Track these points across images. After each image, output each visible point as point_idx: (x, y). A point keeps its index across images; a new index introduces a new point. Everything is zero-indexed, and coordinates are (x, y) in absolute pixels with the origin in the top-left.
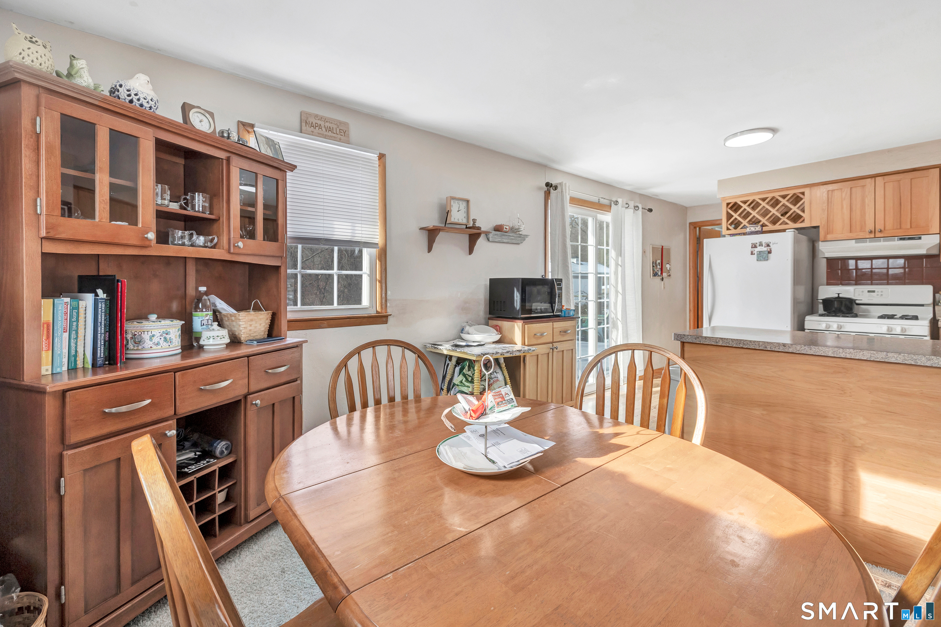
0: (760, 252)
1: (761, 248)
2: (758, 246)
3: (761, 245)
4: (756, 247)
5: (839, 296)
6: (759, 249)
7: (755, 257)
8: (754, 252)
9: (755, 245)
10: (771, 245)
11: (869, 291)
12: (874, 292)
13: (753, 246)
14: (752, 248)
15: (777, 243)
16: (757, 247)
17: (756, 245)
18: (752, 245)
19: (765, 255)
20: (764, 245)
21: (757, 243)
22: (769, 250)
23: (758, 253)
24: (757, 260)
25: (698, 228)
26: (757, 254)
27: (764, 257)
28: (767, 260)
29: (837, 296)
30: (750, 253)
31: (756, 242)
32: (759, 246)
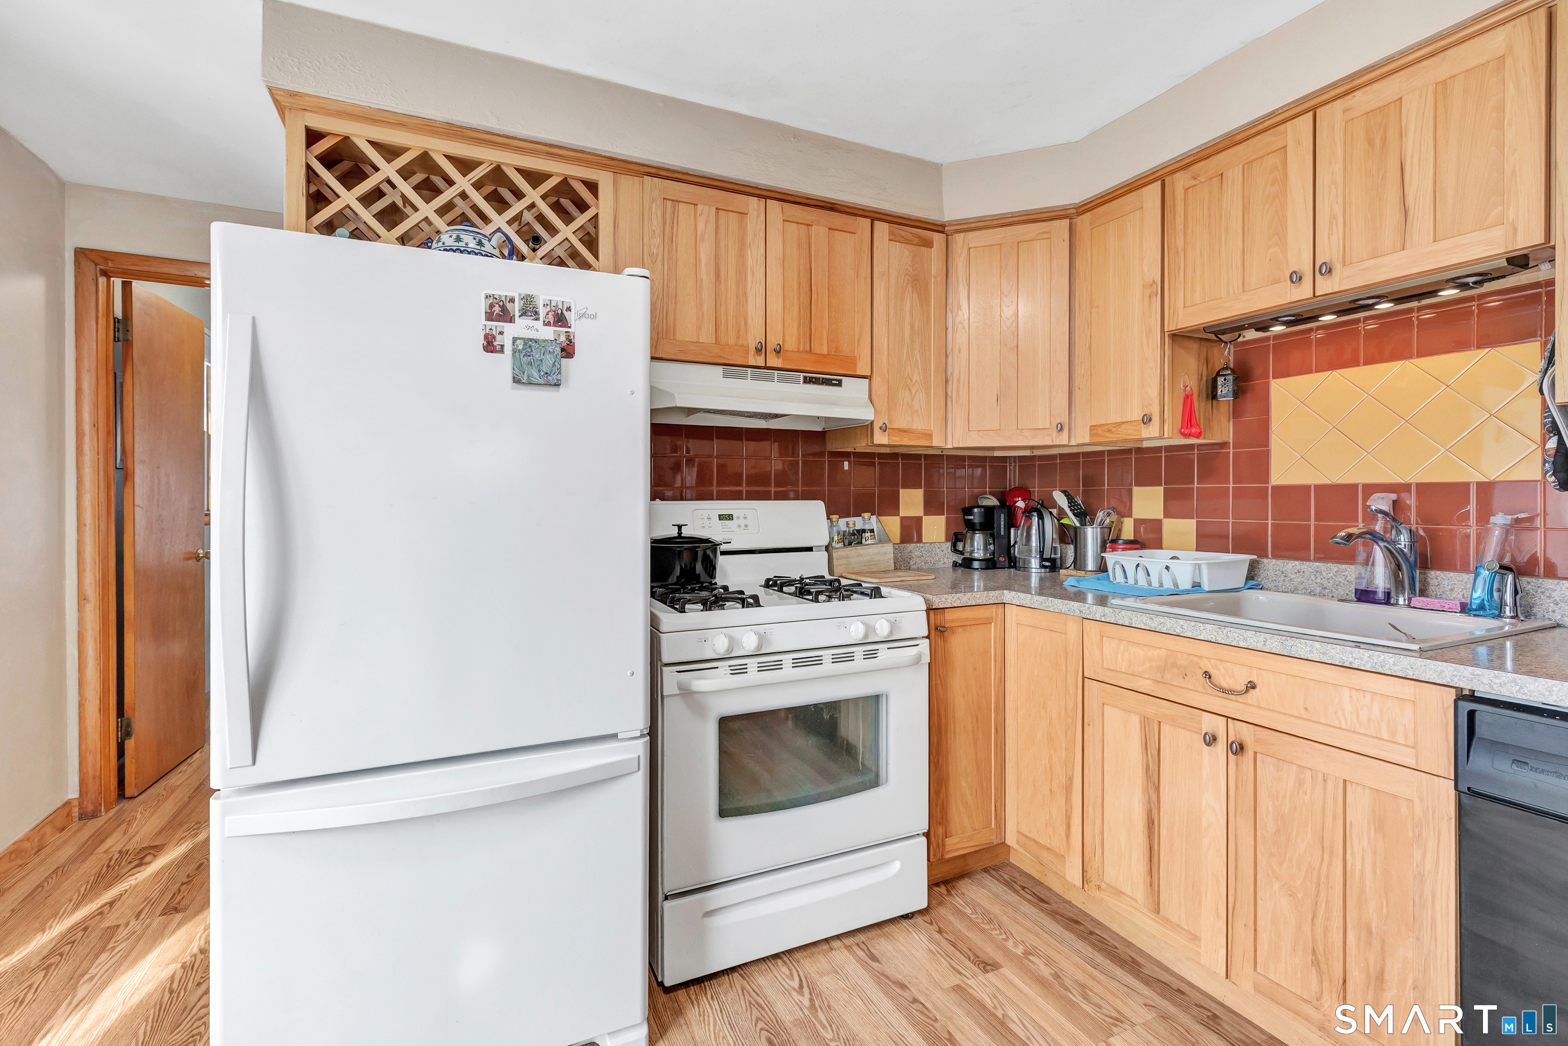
0: (527, 341)
1: (529, 328)
2: (517, 314)
3: (529, 309)
4: (505, 316)
5: (680, 533)
6: (521, 328)
7: (504, 363)
8: (498, 337)
9: (504, 309)
10: (571, 317)
11: (721, 517)
12: (730, 517)
13: (497, 309)
14: (490, 317)
15: (594, 317)
16: (511, 320)
17: (509, 306)
18: (491, 306)
19: (549, 360)
20: (542, 311)
21: (512, 300)
22: (563, 338)
23: (520, 345)
24: (516, 381)
25: (117, 283)
26: (514, 351)
27: (544, 368)
28: (557, 385)
29: (674, 532)
30: (482, 341)
31: (510, 294)
32: (524, 314)
